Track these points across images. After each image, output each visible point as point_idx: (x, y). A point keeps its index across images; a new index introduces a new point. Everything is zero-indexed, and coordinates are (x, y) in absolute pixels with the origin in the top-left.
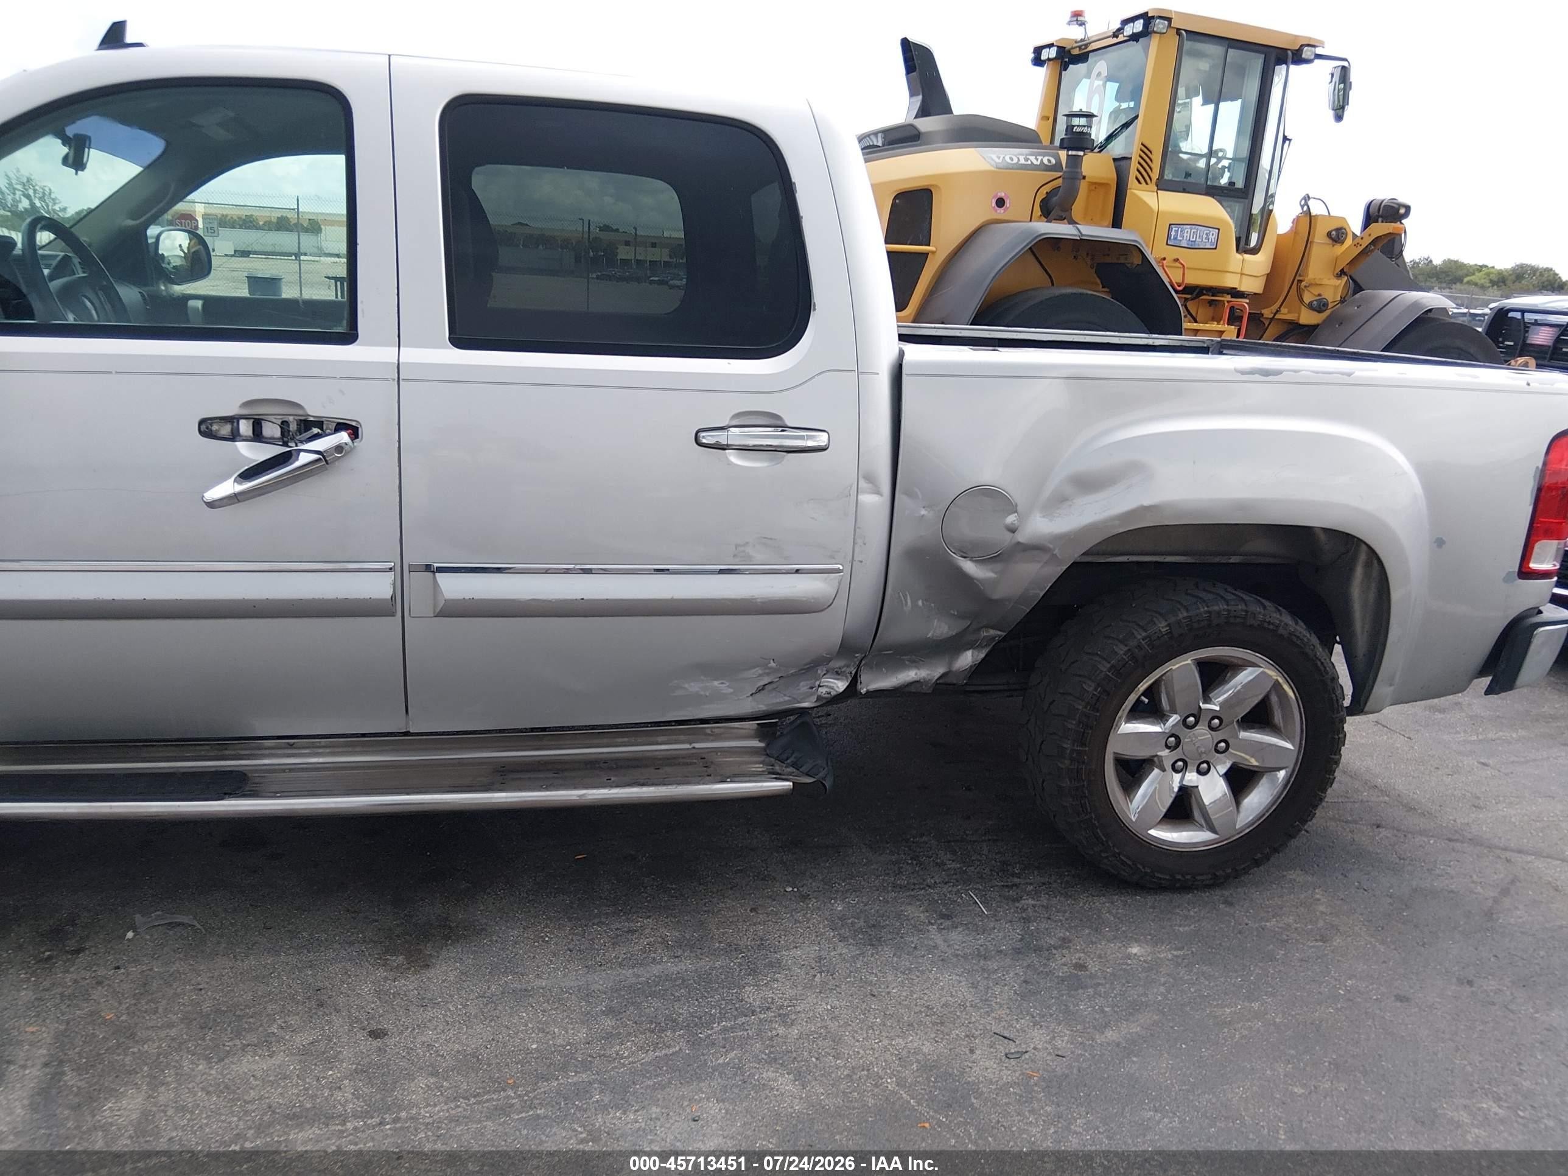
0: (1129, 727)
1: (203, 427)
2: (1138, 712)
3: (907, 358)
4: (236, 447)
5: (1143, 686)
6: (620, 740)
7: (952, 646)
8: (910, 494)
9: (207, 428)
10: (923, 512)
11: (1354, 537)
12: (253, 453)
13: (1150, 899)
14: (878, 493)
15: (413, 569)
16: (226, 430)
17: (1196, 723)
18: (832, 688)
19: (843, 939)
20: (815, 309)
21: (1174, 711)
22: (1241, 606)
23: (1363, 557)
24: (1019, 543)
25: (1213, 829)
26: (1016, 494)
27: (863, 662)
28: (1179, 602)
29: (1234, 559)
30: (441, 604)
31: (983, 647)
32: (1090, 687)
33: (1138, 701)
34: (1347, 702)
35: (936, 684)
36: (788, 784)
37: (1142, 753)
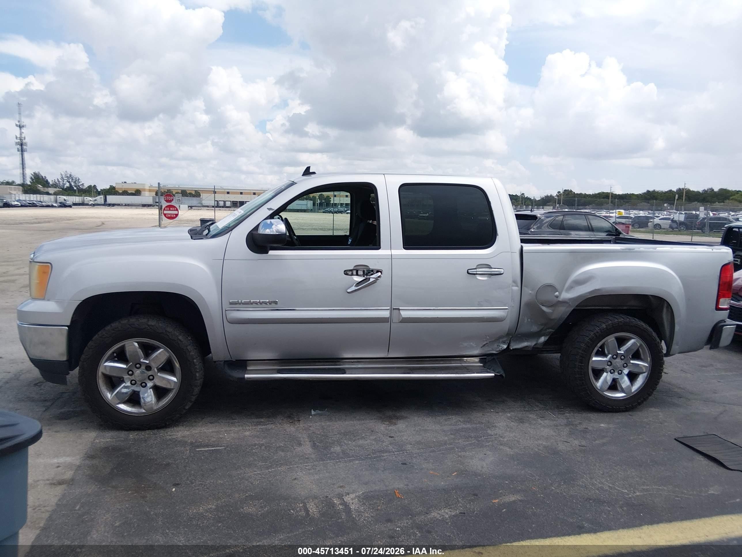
0: (594, 359)
1: (345, 272)
2: (598, 354)
3: (524, 248)
4: (352, 278)
5: (599, 345)
6: (441, 362)
7: (538, 335)
8: (526, 286)
9: (346, 273)
10: (530, 292)
11: (662, 298)
12: (358, 279)
13: (606, 414)
14: (517, 286)
15: (394, 309)
16: (350, 273)
17: (617, 357)
18: (502, 347)
19: (512, 421)
20: (498, 235)
21: (609, 354)
22: (628, 320)
23: (666, 305)
24: (559, 301)
25: (624, 392)
26: (558, 286)
27: (512, 339)
28: (609, 319)
29: (625, 308)
30: (401, 318)
31: (547, 335)
32: (583, 345)
33: (598, 350)
34: (664, 351)
35: (533, 348)
36: (493, 375)
37: (600, 367)
